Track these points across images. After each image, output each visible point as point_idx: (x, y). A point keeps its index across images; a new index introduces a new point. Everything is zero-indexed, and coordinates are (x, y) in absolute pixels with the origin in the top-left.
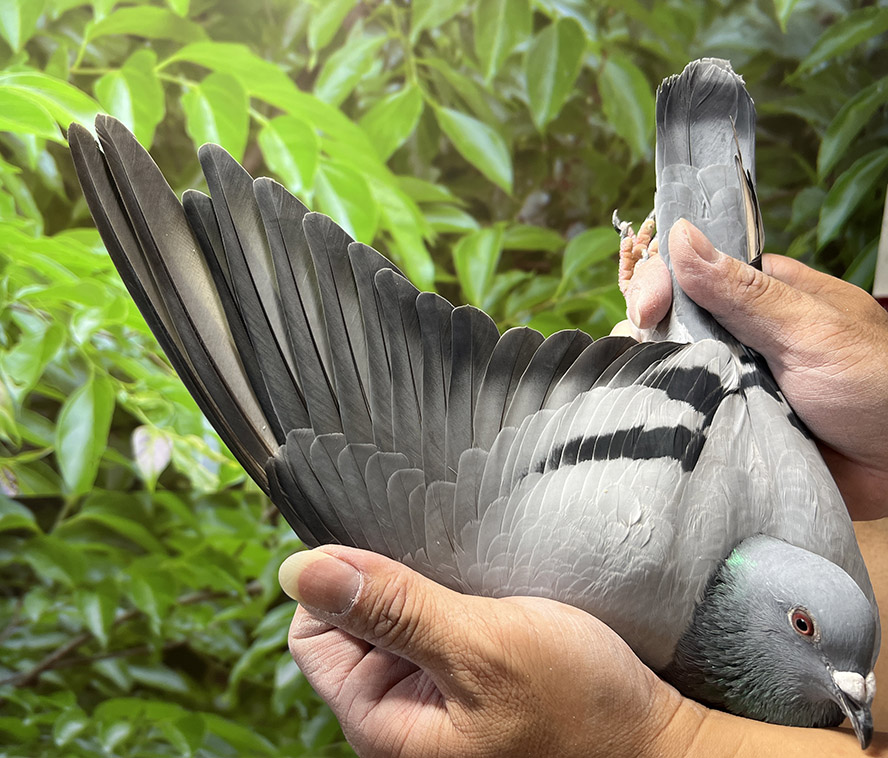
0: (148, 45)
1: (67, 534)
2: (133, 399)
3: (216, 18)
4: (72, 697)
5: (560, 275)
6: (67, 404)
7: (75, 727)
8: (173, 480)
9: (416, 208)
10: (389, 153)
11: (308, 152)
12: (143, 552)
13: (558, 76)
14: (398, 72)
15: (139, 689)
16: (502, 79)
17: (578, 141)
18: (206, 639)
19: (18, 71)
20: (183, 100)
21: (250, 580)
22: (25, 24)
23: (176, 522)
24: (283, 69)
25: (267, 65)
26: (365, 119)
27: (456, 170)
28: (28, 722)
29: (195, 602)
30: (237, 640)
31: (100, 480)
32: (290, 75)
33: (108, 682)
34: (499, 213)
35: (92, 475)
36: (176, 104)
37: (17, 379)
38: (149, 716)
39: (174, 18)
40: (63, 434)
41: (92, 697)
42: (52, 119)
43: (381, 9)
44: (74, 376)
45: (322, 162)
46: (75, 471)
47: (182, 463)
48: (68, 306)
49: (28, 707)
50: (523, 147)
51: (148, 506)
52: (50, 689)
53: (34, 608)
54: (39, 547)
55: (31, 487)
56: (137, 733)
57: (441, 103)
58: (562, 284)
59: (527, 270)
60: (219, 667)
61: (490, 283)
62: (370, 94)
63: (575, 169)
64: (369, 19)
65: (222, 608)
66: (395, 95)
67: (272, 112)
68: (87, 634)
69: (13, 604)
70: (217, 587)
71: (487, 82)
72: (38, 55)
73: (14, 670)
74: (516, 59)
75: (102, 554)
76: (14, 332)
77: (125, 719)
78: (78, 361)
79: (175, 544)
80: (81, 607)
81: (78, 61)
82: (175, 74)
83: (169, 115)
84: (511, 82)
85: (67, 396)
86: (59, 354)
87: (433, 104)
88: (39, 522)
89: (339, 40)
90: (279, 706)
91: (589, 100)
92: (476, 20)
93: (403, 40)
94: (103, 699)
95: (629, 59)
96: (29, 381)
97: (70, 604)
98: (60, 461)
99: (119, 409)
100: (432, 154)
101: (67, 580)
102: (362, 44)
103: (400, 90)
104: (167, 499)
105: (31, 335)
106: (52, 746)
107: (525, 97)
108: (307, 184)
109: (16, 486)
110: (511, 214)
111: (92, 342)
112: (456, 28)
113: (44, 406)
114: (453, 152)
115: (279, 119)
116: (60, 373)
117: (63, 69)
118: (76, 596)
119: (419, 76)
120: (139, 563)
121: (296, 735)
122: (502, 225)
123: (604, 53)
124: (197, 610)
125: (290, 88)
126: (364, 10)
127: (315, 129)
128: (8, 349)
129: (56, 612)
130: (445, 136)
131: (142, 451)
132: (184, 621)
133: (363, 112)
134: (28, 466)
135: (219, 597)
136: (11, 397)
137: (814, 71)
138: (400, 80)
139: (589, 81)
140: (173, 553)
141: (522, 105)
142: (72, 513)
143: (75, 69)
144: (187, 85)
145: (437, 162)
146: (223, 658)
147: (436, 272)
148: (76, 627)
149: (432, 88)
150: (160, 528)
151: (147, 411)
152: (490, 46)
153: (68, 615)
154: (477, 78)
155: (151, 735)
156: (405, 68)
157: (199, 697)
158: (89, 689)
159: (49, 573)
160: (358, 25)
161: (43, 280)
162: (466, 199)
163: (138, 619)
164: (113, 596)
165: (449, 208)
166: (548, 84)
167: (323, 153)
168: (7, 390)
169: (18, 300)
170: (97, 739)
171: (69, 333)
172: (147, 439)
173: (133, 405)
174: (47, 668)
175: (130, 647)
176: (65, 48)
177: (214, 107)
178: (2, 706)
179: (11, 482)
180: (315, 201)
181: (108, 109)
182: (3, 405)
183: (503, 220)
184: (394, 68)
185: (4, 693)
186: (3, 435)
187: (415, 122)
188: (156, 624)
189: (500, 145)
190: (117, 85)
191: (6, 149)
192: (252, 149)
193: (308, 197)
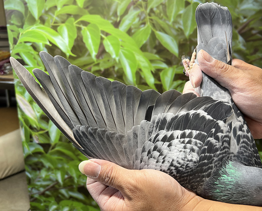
0: (72, 16)
1: (52, 154)
3: (91, 8)
4: (53, 198)
7: (54, 207)
9: (149, 62)
10: (141, 46)
11: (117, 46)
12: (72, 160)
13: (192, 20)
14: (144, 21)
15: (71, 198)
16: (175, 22)
19: (37, 25)
20: (82, 32)
22: (39, 12)
24: (110, 22)
25: (105, 21)
26: (134, 36)
27: (161, 50)
28: (42, 204)
31: (60, 139)
32: (112, 23)
33: (63, 195)
34: (174, 63)
35: (58, 138)
36: (80, 33)
37: (38, 111)
38: (74, 205)
39: (79, 8)
40: (51, 126)
41: (59, 199)
42: (46, 38)
43: (138, 3)
45: (121, 49)
46: (54, 136)
49: (42, 200)
50: (181, 42)
51: (73, 147)
52: (48, 196)
53: (43, 174)
54: (44, 157)
55: (43, 141)
56: (71, 210)
57: (156, 30)
59: (183, 80)
61: (172, 84)
62: (135, 28)
64: (135, 6)
66: (143, 28)
67: (107, 34)
68: (57, 182)
69: (38, 172)
71: (170, 23)
72: (43, 21)
73: (39, 190)
74: (180, 16)
75: (61, 160)
77: (67, 206)
80: (56, 174)
81: (53, 22)
82: (80, 24)
83: (78, 36)
84: (178, 23)
87: (154, 30)
89: (126, 12)
92: (167, 5)
93: (145, 12)
94: (62, 200)
96: (41, 111)
97: (53, 173)
98: (50, 134)
100: (154, 45)
101: (52, 167)
102: (133, 13)
103: (144, 26)
107: (182, 27)
108: (117, 55)
110: (178, 63)
112: (161, 7)
113: (45, 118)
114: (160, 45)
115: (109, 37)
117: (49, 24)
118: (54, 171)
119: (150, 22)
120: (71, 163)
122: (175, 66)
125: (112, 27)
126: (134, 3)
127: (119, 39)
129: (49, 175)
130: (158, 40)
132: (83, 180)
133: (133, 34)
134: (41, 135)
136: (37, 115)
138: (144, 24)
140: (80, 160)
141: (181, 30)
142: (53, 148)
143: (52, 24)
144: (83, 27)
145: (155, 48)
147: (155, 81)
148: (54, 180)
149: (154, 25)
150: (77, 153)
152: (171, 12)
153: (52, 176)
154: (167, 22)
156: (146, 20)
157: (87, 201)
158: (58, 197)
159: (47, 164)
160: (132, 8)
162: (164, 59)
163: (71, 178)
164: (65, 172)
165: (159, 61)
166: (189, 23)
167: (122, 46)
174: (47, 190)
175: (69, 186)
176: (50, 18)
177: (91, 33)
178: (36, 200)
179: (37, 139)
180: (119, 60)
181: (61, 35)
182: (35, 118)
183: (175, 65)
184: (142, 20)
185: (36, 196)
186: (35, 126)
187: (149, 36)
188: (76, 180)
189: (175, 42)
190: (64, 29)
191: (35, 47)
192: (101, 45)
193: (117, 59)
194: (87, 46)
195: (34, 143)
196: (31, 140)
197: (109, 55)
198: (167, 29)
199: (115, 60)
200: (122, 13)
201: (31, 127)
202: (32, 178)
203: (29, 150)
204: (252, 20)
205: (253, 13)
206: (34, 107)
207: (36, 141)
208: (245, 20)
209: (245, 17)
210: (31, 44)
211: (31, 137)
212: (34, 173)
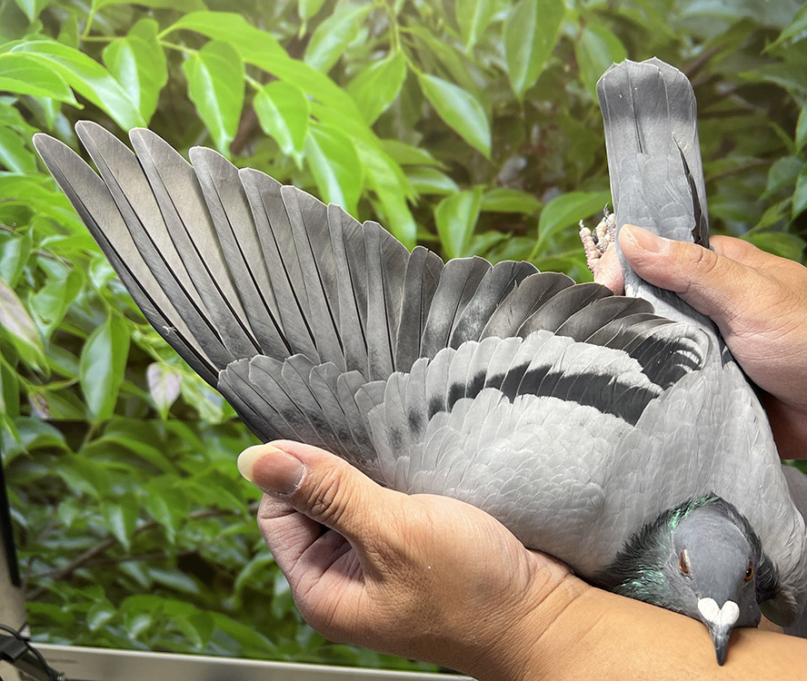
0: (151, 14)
1: (94, 453)
2: (146, 338)
4: (101, 591)
5: (536, 237)
6: (89, 341)
7: (105, 616)
8: (182, 410)
9: (399, 170)
10: (374, 118)
11: (301, 116)
12: (159, 472)
13: (536, 43)
14: (383, 40)
15: (157, 587)
16: (482, 47)
17: (554, 108)
18: (214, 549)
19: (34, 39)
20: (184, 66)
21: (251, 501)
23: (186, 448)
24: (275, 37)
25: (261, 33)
26: (351, 85)
27: (437, 134)
28: (65, 609)
29: (205, 516)
30: (240, 551)
31: (119, 408)
32: (281, 43)
33: (131, 580)
34: (478, 177)
35: (112, 404)
36: (178, 71)
37: (45, 318)
38: (166, 611)
40: (86, 368)
41: (119, 592)
42: (65, 83)
44: (94, 316)
45: (312, 125)
46: (97, 400)
47: (190, 395)
48: (87, 254)
49: (65, 596)
50: (501, 113)
51: (162, 432)
52: (82, 583)
53: (67, 514)
54: (69, 463)
55: (62, 412)
56: (157, 624)
57: (424, 70)
58: (538, 245)
59: (504, 231)
60: (226, 574)
61: (469, 243)
62: (357, 61)
63: (551, 134)
65: (228, 524)
66: (380, 63)
67: (266, 78)
68: (112, 539)
69: (49, 510)
70: (223, 505)
71: (467, 50)
72: (52, 25)
73: (53, 566)
74: (496, 27)
75: (124, 472)
76: (41, 276)
77: (146, 612)
78: (97, 303)
79: (186, 466)
80: (107, 516)
81: (87, 30)
82: (176, 42)
83: (171, 81)
84: (492, 50)
85: (89, 334)
86: (80, 296)
87: (417, 71)
88: (69, 442)
89: (326, 10)
90: (278, 611)
91: (567, 68)
93: (388, 9)
94: (129, 594)
95: (607, 27)
96: (55, 319)
97: (97, 513)
98: (84, 390)
99: (135, 348)
100: (415, 119)
101: (94, 493)
102: (350, 13)
103: (385, 57)
104: (178, 426)
105: (56, 279)
106: (86, 630)
107: (504, 65)
108: (298, 146)
109: (47, 411)
110: (490, 178)
111: (109, 287)
113: (69, 342)
114: (435, 117)
115: (272, 85)
116: (81, 313)
117: (74, 37)
118: (102, 506)
119: (403, 43)
120: (155, 481)
121: (293, 637)
122: (481, 187)
123: (582, 21)
124: (206, 525)
125: (282, 55)
127: (304, 93)
128: (36, 291)
129: (86, 519)
130: (427, 101)
131: (156, 384)
132: (195, 533)
133: (349, 79)
134: (57, 394)
135: (225, 515)
136: (40, 333)
137: (795, 40)
138: (385, 48)
139: (567, 48)
140: (184, 474)
141: (501, 72)
142: (96, 436)
143: (85, 37)
144: (188, 52)
145: (420, 126)
146: (229, 566)
147: (418, 231)
148: (103, 532)
149: (415, 55)
150: (173, 452)
151: (158, 349)
152: (470, 15)
153: (96, 522)
155: (169, 627)
156: (390, 36)
157: (208, 598)
158: (116, 585)
159: (79, 486)
161: (64, 231)
162: (446, 162)
163: (156, 529)
164: (135, 509)
165: (429, 170)
166: (526, 51)
167: (313, 117)
168: (37, 326)
169: (43, 248)
170: (124, 627)
171: (89, 279)
172: (160, 374)
173: (145, 343)
174: (81, 565)
175: (150, 552)
176: (75, 17)
177: (212, 73)
178: (44, 595)
179: (43, 406)
180: (306, 162)
181: (116, 76)
182: (34, 339)
183: (481, 182)
184: (379, 36)
185: (46, 583)
186: (36, 367)
187: (399, 88)
188: (171, 534)
189: (480, 110)
190: (124, 52)
191: (28, 110)
192: (248, 112)
193: (299, 158)
194: (202, 113)
195: (32, 418)
196: (25, 408)
197: (273, 144)
198: (457, 68)
199: (291, 160)
200: (314, 12)
201: (23, 369)
202: (31, 528)
203: (18, 441)
204: (718, 51)
205: (723, 28)
206: (30, 306)
207: (39, 412)
208: (697, 51)
209: (696, 41)
210: (14, 100)
211: (24, 399)
212: (35, 511)
